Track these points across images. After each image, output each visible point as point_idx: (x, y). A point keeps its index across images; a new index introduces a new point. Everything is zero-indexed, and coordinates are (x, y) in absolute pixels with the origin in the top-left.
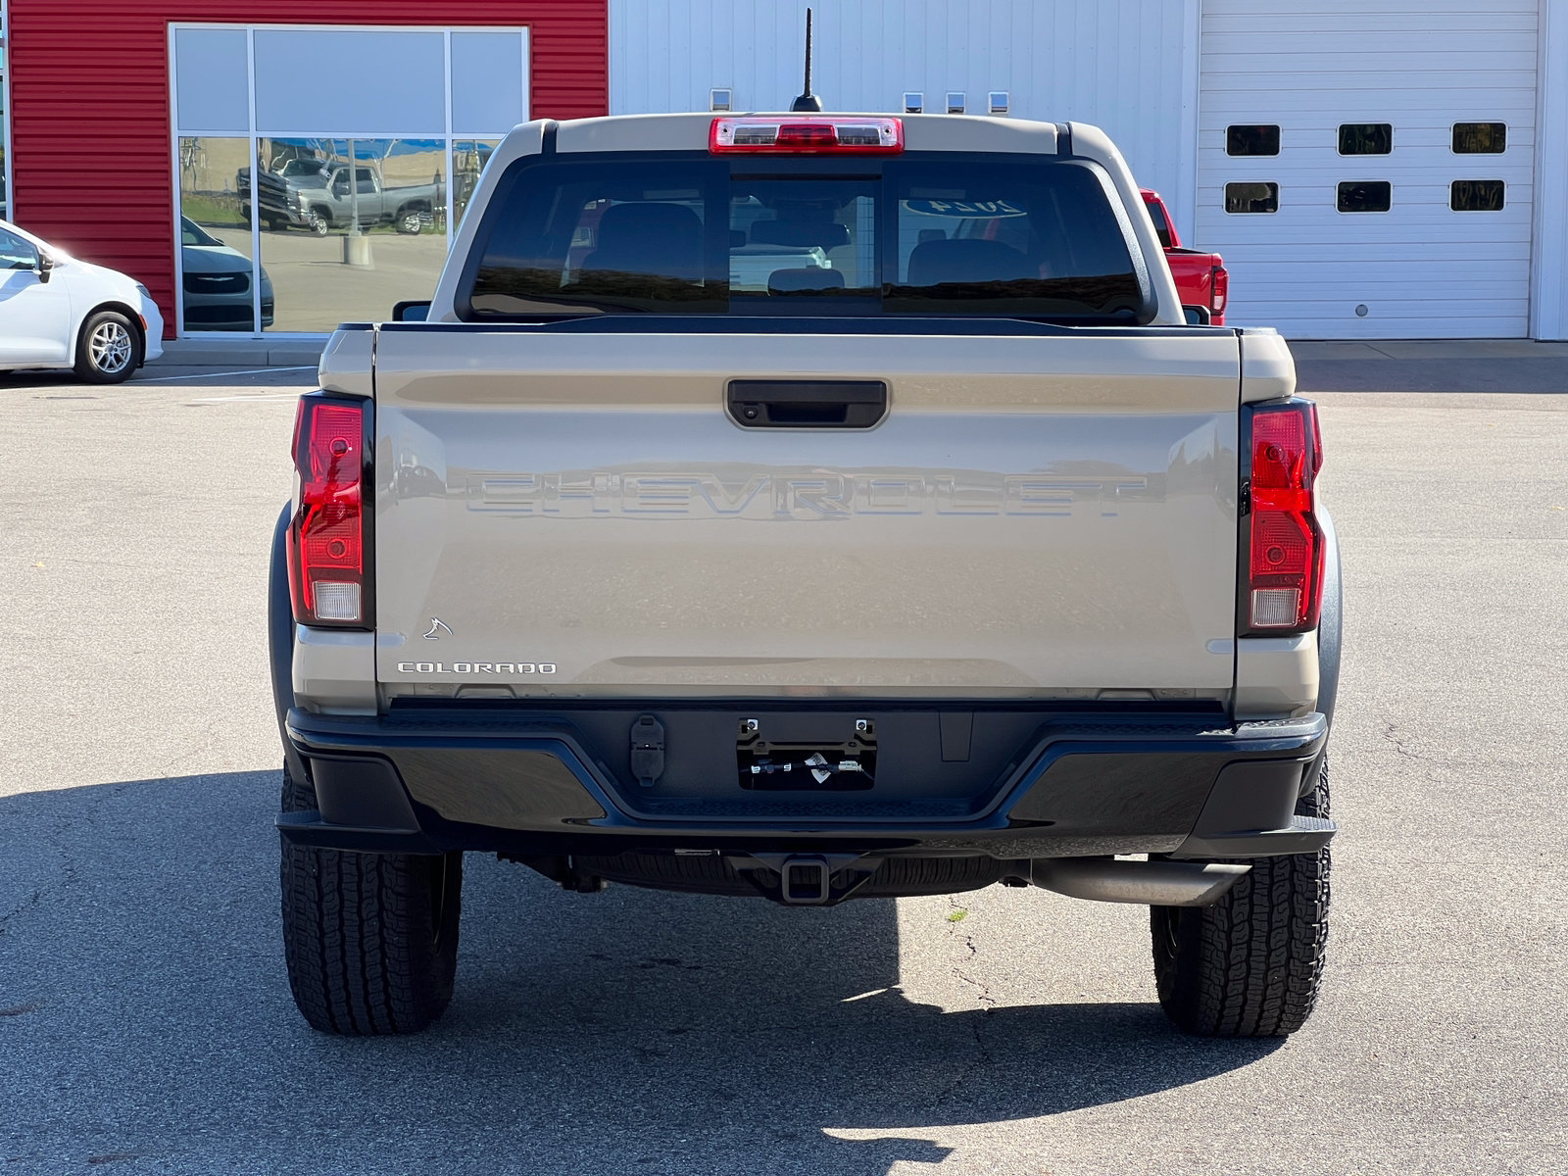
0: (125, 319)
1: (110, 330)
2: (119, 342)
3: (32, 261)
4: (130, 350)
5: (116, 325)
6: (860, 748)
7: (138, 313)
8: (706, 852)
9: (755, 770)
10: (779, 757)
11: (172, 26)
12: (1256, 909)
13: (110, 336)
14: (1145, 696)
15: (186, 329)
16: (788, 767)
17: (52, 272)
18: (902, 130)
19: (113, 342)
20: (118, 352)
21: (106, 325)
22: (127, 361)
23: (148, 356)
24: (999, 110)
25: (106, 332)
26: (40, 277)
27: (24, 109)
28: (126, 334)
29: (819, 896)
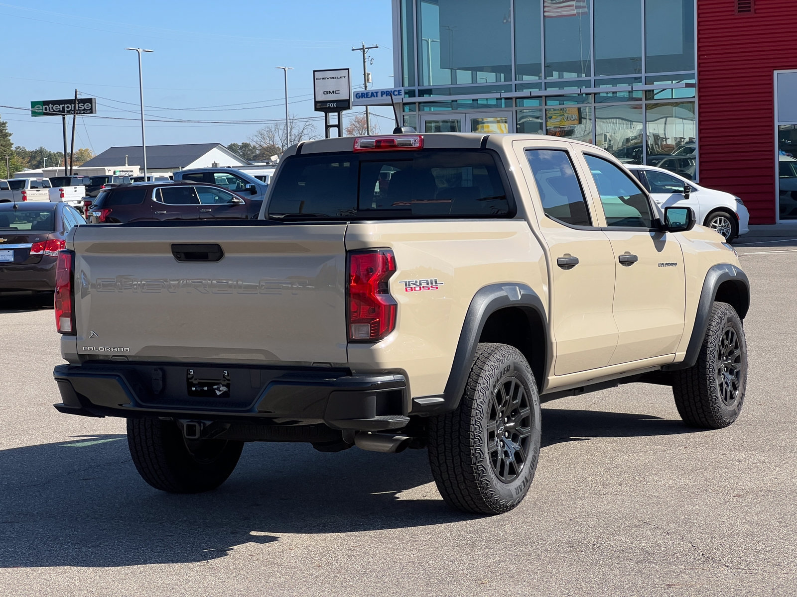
0: (727, 215)
1: (720, 221)
2: (725, 226)
3: (682, 189)
4: (730, 230)
5: (723, 218)
6: (227, 382)
7: (735, 212)
8: (168, 419)
9: (194, 389)
10: (202, 385)
11: (776, 72)
12: (448, 458)
13: (720, 224)
14: (329, 365)
15: (781, 218)
16: (206, 388)
17: (691, 195)
18: (422, 141)
19: (722, 226)
20: (724, 231)
21: (718, 218)
22: (729, 235)
23: (740, 232)
24: (453, 129)
25: (718, 222)
26: (685, 196)
27: (705, 116)
28: (729, 222)
29: (195, 436)
